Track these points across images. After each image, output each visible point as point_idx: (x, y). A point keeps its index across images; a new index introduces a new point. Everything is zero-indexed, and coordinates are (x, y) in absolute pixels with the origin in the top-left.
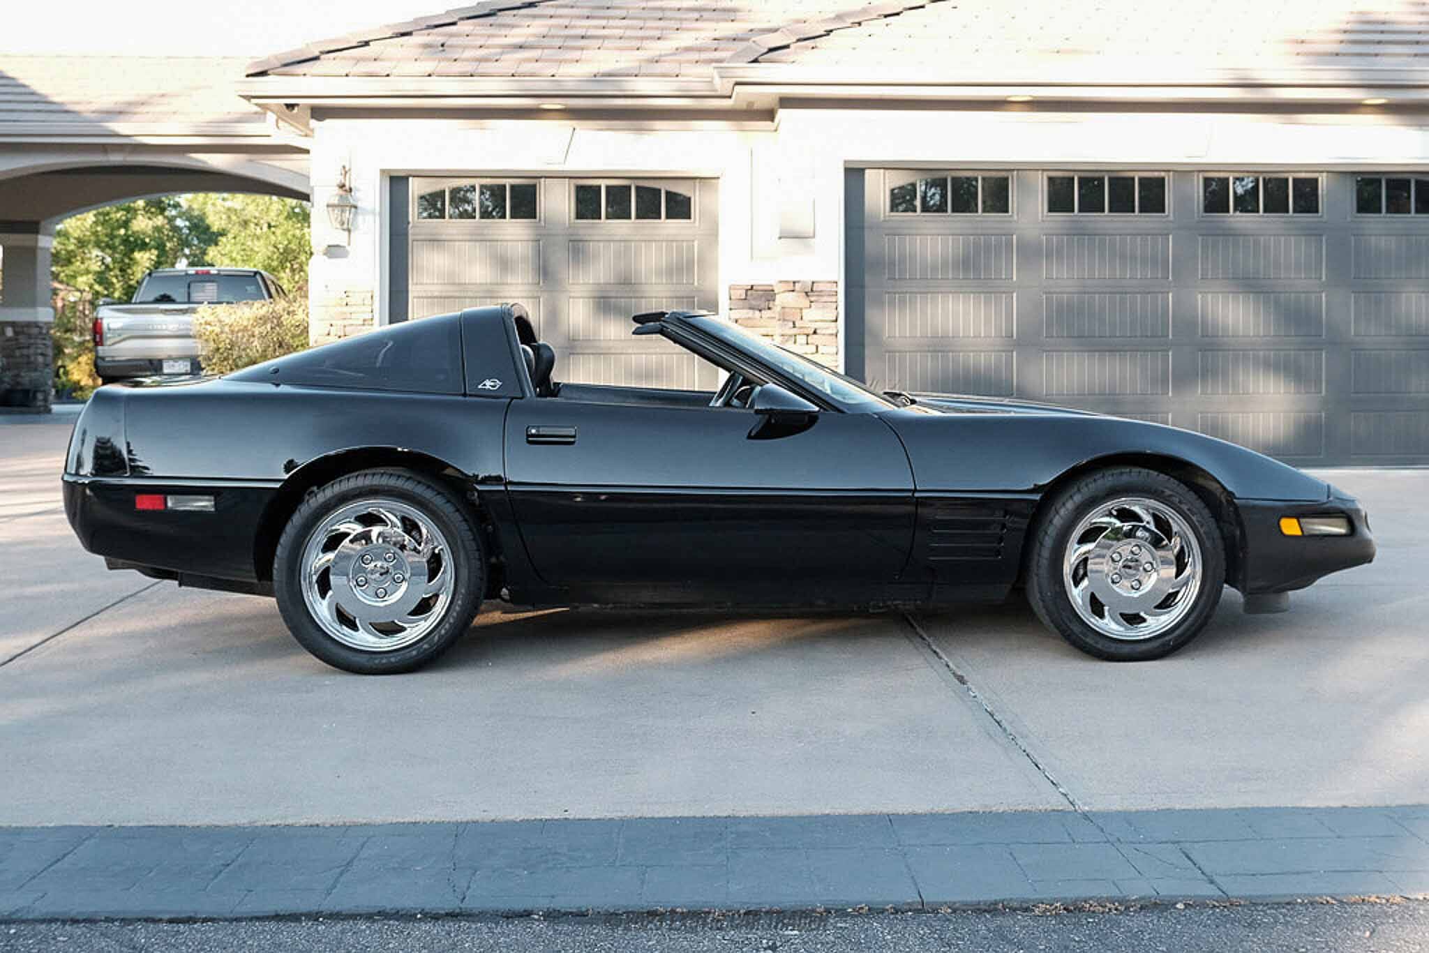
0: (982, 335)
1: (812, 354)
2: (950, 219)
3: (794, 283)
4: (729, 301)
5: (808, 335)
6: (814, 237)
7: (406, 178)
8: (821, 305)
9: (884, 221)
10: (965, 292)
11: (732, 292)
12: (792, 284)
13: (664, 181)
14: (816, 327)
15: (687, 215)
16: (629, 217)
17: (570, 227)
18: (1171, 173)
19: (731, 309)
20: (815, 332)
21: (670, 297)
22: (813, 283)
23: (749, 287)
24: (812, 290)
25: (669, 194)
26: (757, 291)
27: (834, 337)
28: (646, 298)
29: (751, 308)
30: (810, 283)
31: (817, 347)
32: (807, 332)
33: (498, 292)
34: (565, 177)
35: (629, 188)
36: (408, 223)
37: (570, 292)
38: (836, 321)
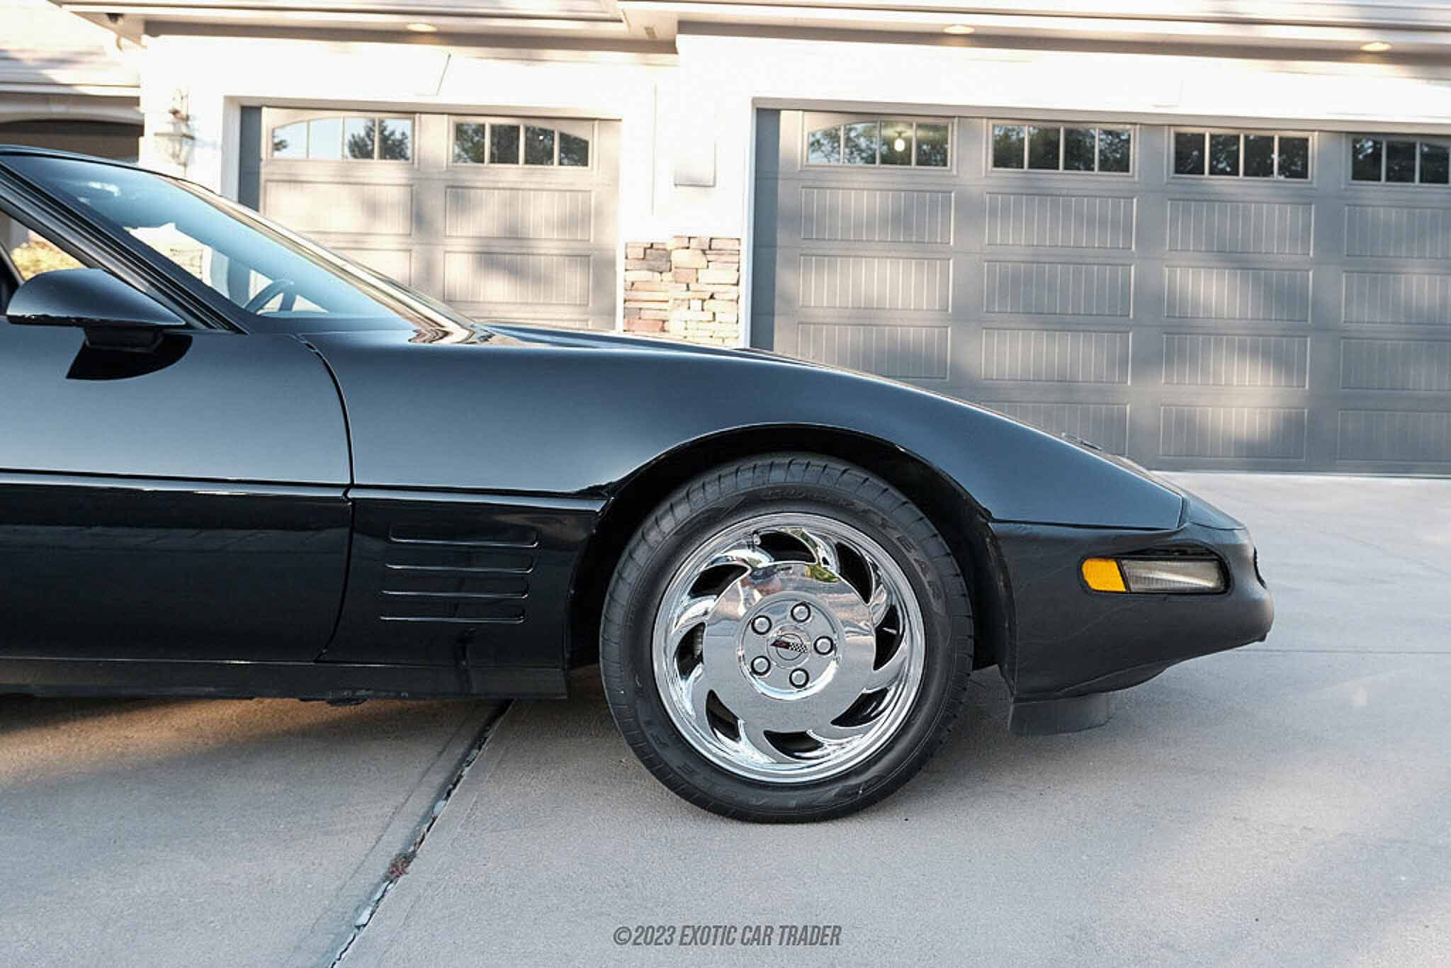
0: (912, 307)
1: (709, 321)
2: (878, 171)
3: (690, 238)
4: (624, 260)
5: (703, 300)
6: (714, 186)
7: (259, 109)
8: (720, 265)
9: (801, 171)
10: (892, 257)
11: (629, 250)
12: (687, 240)
13: (557, 122)
14: (712, 291)
15: (584, 161)
16: (515, 160)
17: (447, 171)
18: (1138, 126)
19: (626, 270)
20: (712, 297)
21: (561, 255)
22: (711, 239)
23: (649, 246)
24: (710, 248)
25: (563, 137)
26: (657, 249)
27: (735, 303)
28: (533, 254)
29: (652, 270)
30: (708, 241)
31: (714, 314)
32: (703, 298)
33: (364, 242)
34: (443, 114)
35: (516, 129)
36: (260, 160)
37: (447, 245)
38: (737, 284)
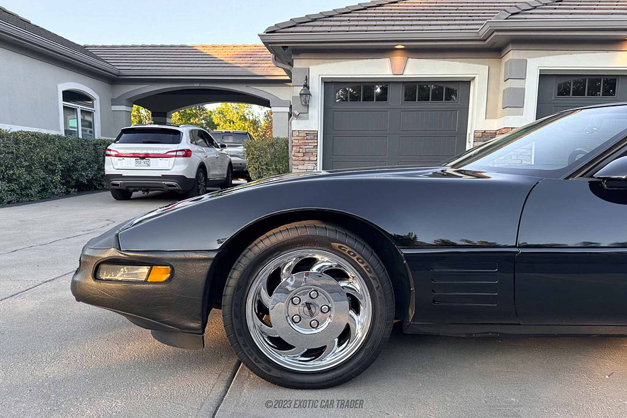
4: (473, 138)
6: (523, 107)
7: (331, 82)
9: (554, 100)
11: (475, 134)
12: (511, 129)
13: (445, 83)
16: (428, 100)
17: (402, 105)
19: (474, 142)
21: (444, 137)
23: (484, 132)
25: (447, 89)
34: (400, 82)
37: (400, 134)
